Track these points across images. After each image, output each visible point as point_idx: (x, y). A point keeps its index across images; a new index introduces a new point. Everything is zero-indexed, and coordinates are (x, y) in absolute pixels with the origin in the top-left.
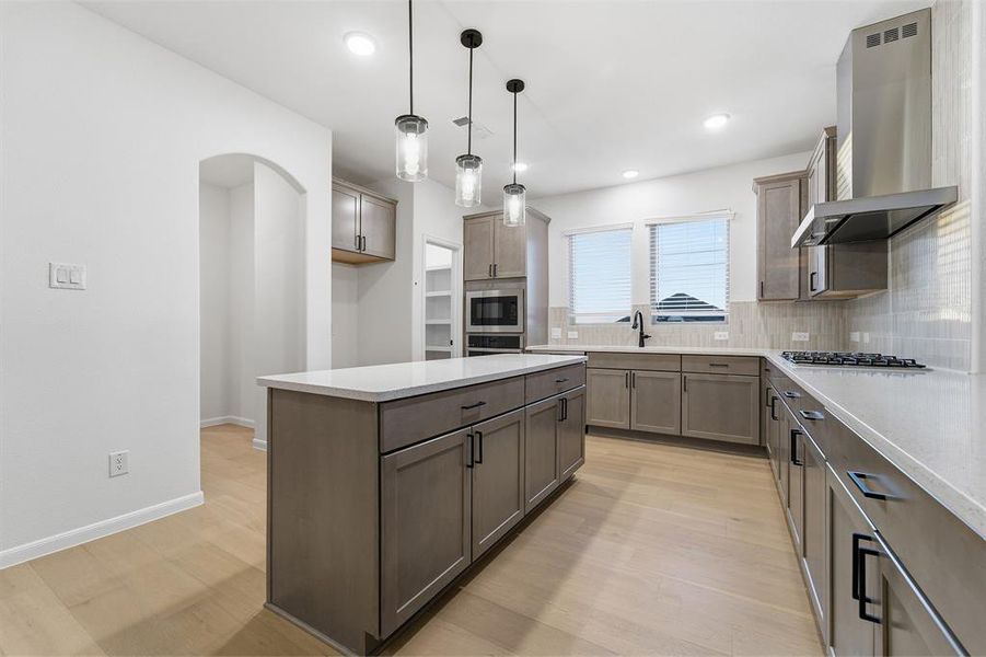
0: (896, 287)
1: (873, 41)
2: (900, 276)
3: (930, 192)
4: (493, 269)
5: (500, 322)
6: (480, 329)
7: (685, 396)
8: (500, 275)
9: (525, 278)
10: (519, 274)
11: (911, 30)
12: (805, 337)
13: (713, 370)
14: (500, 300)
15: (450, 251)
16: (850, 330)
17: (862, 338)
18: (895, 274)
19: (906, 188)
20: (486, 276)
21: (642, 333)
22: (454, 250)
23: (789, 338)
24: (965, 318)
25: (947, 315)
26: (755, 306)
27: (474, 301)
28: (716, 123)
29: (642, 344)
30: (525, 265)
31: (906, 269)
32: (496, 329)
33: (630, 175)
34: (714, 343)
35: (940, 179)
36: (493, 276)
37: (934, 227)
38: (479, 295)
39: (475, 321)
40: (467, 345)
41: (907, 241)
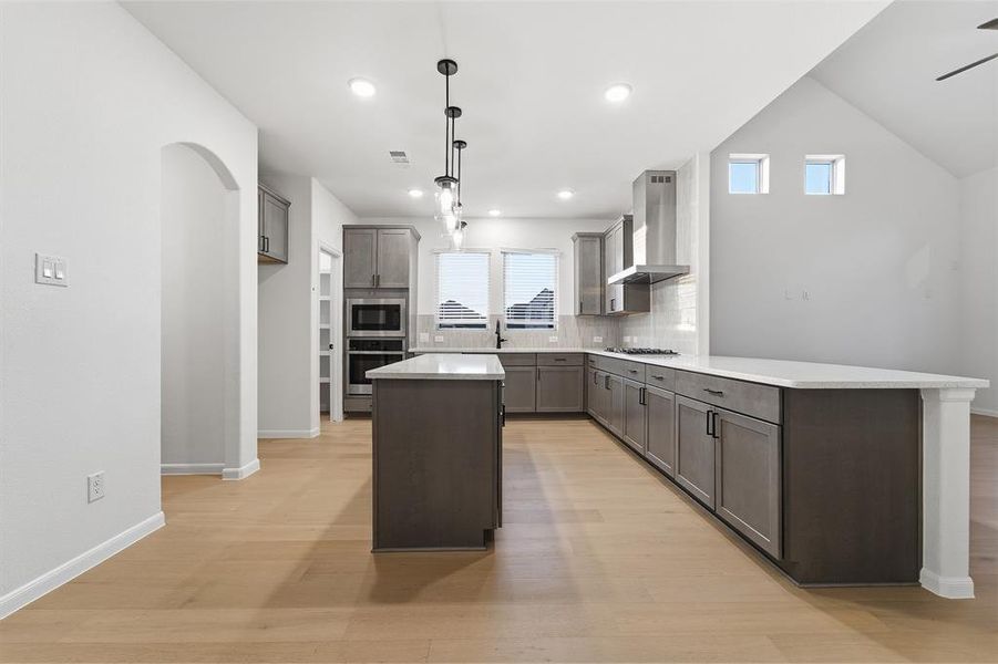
0: (655, 311)
1: (654, 180)
2: (658, 306)
3: (675, 266)
4: (376, 279)
5: (385, 328)
6: (361, 334)
7: (538, 383)
8: (382, 285)
9: (408, 289)
10: (402, 285)
11: (668, 180)
12: (598, 339)
13: (558, 363)
14: (385, 307)
15: (329, 257)
16: (622, 336)
17: (632, 340)
18: (654, 304)
19: (660, 263)
20: (368, 285)
21: (499, 337)
22: (334, 256)
23: (592, 339)
24: (693, 329)
25: (683, 327)
26: (573, 320)
27: (356, 308)
28: (565, 195)
29: (499, 347)
30: (408, 277)
31: (661, 302)
32: (382, 334)
33: (495, 213)
34: (549, 345)
35: (680, 262)
36: (376, 286)
37: (677, 283)
38: (361, 302)
39: (356, 326)
40: (348, 348)
41: (661, 287)
